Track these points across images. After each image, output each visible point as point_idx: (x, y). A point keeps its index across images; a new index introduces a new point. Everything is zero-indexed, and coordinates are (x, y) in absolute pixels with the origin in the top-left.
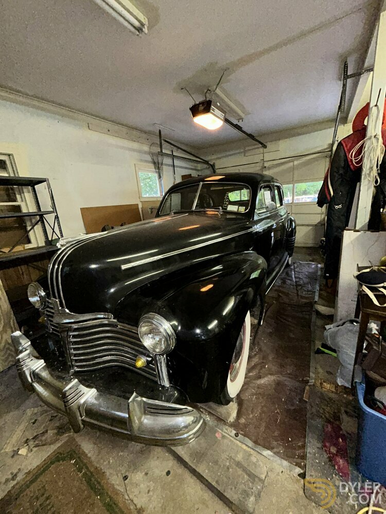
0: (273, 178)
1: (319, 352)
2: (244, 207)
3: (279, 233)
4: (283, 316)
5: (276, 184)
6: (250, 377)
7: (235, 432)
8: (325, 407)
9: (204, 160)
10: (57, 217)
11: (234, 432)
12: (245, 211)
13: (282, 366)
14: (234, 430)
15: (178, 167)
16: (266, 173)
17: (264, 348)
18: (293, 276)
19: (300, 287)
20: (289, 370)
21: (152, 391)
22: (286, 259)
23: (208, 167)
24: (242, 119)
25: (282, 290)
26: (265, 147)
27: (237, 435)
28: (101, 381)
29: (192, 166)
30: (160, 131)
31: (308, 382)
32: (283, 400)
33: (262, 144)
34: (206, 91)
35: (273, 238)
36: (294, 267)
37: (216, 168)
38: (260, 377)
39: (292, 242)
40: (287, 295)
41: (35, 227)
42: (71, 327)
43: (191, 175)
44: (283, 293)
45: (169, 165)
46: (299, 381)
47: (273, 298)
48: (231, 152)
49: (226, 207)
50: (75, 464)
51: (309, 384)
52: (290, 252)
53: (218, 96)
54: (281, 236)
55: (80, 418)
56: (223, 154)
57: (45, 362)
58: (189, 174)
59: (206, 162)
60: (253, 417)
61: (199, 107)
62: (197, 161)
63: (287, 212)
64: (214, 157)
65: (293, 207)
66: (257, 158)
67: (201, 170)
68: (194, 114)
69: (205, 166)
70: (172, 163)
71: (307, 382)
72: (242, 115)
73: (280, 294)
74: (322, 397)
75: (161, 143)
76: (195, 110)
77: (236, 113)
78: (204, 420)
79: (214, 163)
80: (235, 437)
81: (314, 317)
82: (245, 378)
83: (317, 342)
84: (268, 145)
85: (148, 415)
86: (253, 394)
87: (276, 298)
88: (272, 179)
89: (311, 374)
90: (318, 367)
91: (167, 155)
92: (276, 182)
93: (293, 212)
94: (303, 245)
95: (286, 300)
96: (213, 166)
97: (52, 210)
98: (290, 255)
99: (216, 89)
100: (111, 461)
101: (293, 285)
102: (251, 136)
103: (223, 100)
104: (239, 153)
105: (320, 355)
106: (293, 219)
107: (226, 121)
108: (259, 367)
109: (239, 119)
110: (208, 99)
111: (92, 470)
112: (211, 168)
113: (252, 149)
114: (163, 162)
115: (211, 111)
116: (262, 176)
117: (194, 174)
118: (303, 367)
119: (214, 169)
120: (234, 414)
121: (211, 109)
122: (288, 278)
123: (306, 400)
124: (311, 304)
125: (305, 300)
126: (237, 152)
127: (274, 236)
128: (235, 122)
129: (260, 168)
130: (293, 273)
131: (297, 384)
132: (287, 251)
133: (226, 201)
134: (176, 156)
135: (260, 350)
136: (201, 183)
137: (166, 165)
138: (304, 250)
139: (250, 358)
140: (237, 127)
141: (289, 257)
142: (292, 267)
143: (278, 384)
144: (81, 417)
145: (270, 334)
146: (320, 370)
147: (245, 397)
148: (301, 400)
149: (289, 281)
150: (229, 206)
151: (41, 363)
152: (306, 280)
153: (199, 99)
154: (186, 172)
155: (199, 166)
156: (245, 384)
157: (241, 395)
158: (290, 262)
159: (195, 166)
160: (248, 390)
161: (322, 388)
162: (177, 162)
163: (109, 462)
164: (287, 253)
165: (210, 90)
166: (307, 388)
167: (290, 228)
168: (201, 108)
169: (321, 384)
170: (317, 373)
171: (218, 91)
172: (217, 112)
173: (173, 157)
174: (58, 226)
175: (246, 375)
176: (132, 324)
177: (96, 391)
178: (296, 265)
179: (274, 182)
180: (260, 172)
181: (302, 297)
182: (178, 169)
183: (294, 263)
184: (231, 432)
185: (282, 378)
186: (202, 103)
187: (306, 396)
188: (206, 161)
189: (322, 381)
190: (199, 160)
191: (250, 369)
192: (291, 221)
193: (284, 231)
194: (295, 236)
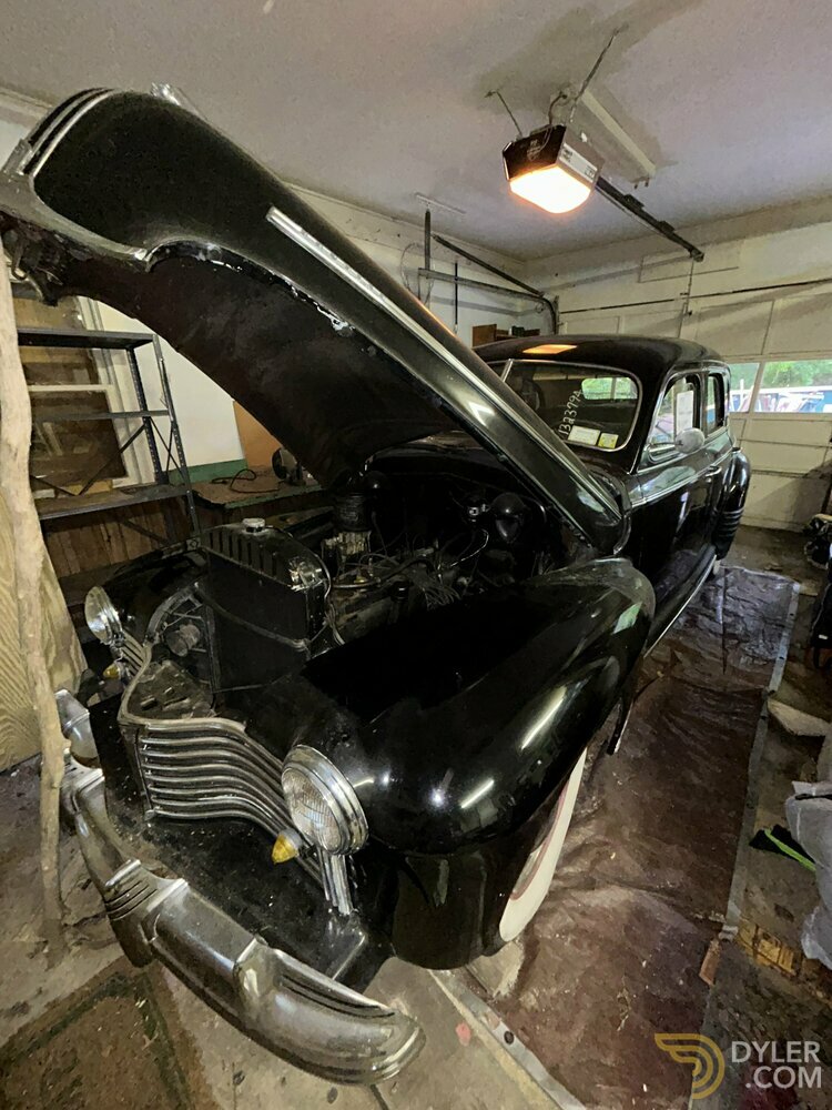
0: (703, 351)
1: (760, 842)
2: (616, 437)
3: (703, 494)
4: (678, 719)
5: (713, 370)
6: (566, 878)
7: (507, 1029)
8: (755, 1016)
9: (532, 290)
10: (175, 425)
11: (504, 1028)
12: (616, 447)
13: (653, 863)
14: (506, 1022)
15: (467, 305)
16: (689, 333)
17: (615, 803)
18: (720, 608)
19: (736, 641)
20: (672, 878)
21: (310, 913)
22: (708, 563)
23: (540, 305)
24: (647, 179)
25: (685, 644)
26: (697, 255)
27: (509, 1038)
28: (205, 854)
29: (502, 302)
30: (428, 215)
31: (720, 931)
32: (644, 964)
33: (691, 249)
34: (553, 98)
35: (684, 505)
36: (726, 581)
37: (560, 310)
38: (590, 885)
39: (734, 520)
40: (696, 657)
41: (135, 442)
42: (143, 726)
43: (495, 325)
44: (685, 650)
45: (444, 301)
46: (696, 921)
47: (657, 661)
48: (603, 271)
49: (567, 430)
50: (144, 1011)
51: (721, 935)
52: (720, 547)
53: (585, 112)
54: (706, 502)
55: (146, 941)
56: (585, 275)
57: (104, 774)
58: (493, 323)
59: (536, 295)
60: (558, 994)
61: (529, 146)
62: (515, 292)
63: (731, 442)
64: (557, 281)
65: (750, 422)
66: (673, 288)
67: (523, 314)
68: (514, 170)
69: (534, 304)
70: (452, 297)
71: (718, 927)
72: (649, 168)
73: (679, 655)
74: (753, 981)
75: (428, 244)
76: (517, 158)
77: (630, 160)
78: (421, 1030)
79: (557, 298)
80: (503, 1040)
81: (762, 733)
82: (555, 877)
83: (760, 812)
84: (708, 252)
85: (284, 992)
86: (565, 931)
87: (665, 664)
88: (703, 356)
89: (732, 906)
90: (755, 888)
91: (442, 277)
92: (716, 364)
93: (748, 435)
94: (757, 523)
95: (691, 674)
96: (552, 306)
97: (165, 409)
98: (721, 555)
99: (582, 91)
100: (217, 1025)
101: (715, 634)
102: (664, 228)
103: (599, 125)
104: (624, 273)
105: (761, 854)
106: (743, 459)
107: (602, 185)
108: (593, 853)
109: (637, 181)
110: (555, 124)
111: (175, 1037)
112: (548, 311)
113: (664, 263)
114: (432, 294)
115: (561, 158)
116: (676, 348)
117: (505, 323)
118: (712, 879)
119: (554, 314)
120: (511, 976)
121: (562, 152)
122: (705, 610)
123: (706, 979)
124: (758, 698)
125: (742, 682)
126: (619, 269)
127: (688, 503)
128: (625, 188)
129: (676, 314)
130: (721, 597)
131: (689, 928)
132: (713, 543)
133: (568, 415)
134: (462, 280)
135: (603, 806)
136: (511, 362)
137: (438, 300)
138: (759, 536)
139: (575, 822)
140: (631, 203)
141: (718, 559)
142: (720, 582)
143: (639, 914)
144: (149, 939)
145: (637, 764)
146: (758, 898)
147: (547, 931)
148: (693, 976)
149: (706, 620)
150: (575, 429)
151: (97, 774)
152: (752, 625)
153: (531, 122)
154: (485, 319)
155: (520, 304)
156: (552, 895)
157: (537, 926)
158: (716, 571)
159: (508, 305)
160: (556, 915)
161: (756, 953)
162: (465, 294)
163: (212, 1024)
164: (712, 549)
165: (565, 97)
166: (715, 945)
167: (733, 483)
168: (534, 150)
169: (755, 940)
170: (748, 905)
171: (589, 98)
172: (578, 161)
173: (456, 280)
174: (177, 445)
175: (557, 868)
176: (276, 751)
177: (186, 884)
178: (730, 577)
179: (707, 364)
180: (670, 334)
181: (736, 672)
182: (468, 310)
183: (727, 571)
184: (497, 1025)
185: (651, 903)
186: (538, 136)
187: (707, 969)
188: (536, 292)
189: (760, 932)
190: (520, 289)
191: (570, 854)
192: (739, 465)
193: (716, 492)
194: (742, 505)
